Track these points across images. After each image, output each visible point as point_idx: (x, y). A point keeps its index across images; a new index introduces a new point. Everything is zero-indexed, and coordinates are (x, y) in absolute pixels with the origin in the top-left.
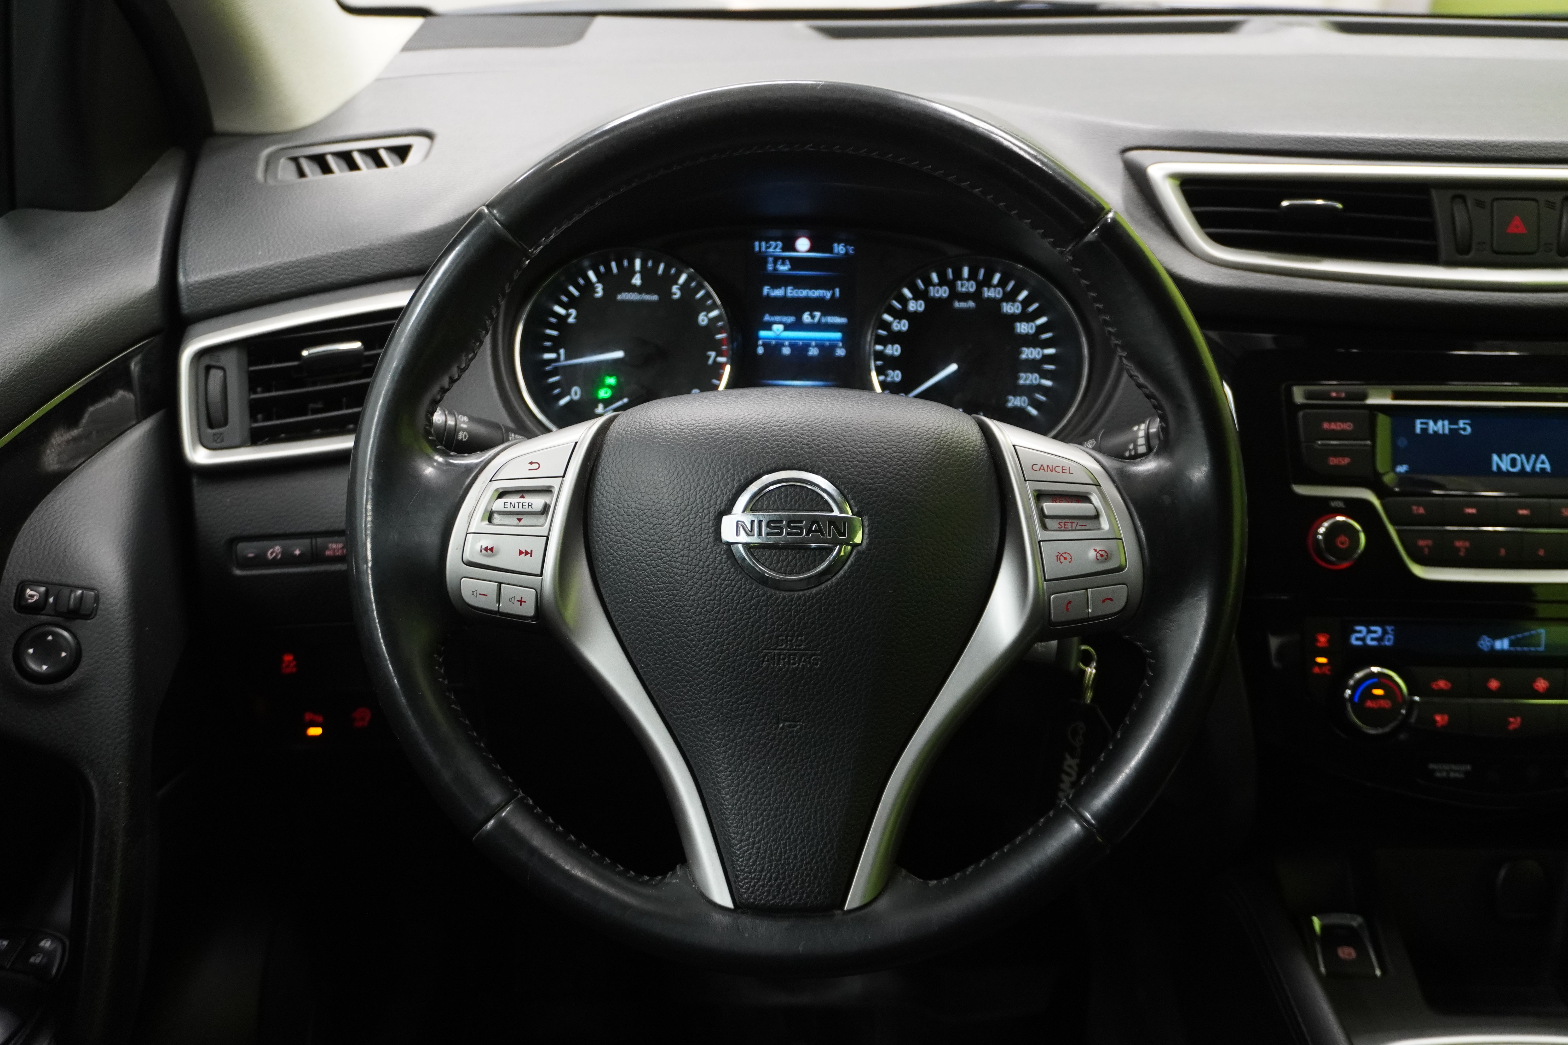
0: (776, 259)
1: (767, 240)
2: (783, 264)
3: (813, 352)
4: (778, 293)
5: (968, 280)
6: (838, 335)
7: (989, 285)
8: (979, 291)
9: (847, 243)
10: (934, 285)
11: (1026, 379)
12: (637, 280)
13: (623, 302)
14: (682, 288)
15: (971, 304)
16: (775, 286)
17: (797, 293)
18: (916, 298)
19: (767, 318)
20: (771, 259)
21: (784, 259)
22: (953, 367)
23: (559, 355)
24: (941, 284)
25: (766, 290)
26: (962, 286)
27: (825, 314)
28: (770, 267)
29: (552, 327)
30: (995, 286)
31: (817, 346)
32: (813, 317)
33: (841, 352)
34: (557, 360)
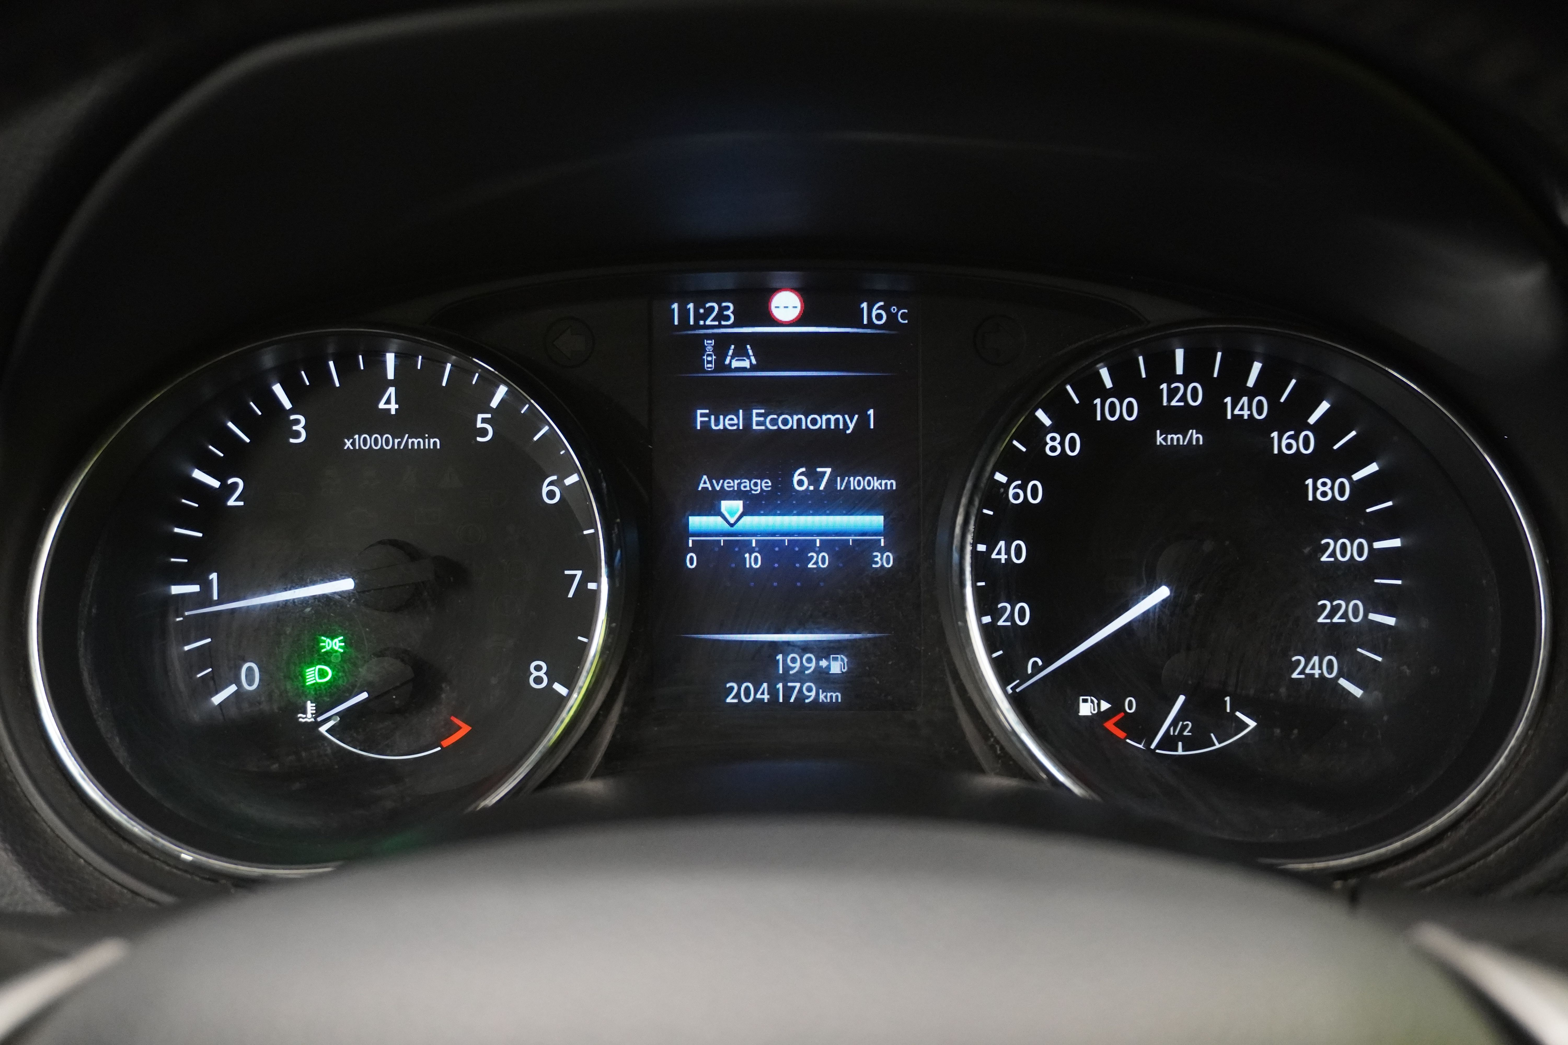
0: (722, 343)
1: (701, 297)
2: (741, 353)
3: (819, 561)
4: (730, 422)
5: (1185, 380)
6: (876, 521)
7: (1239, 391)
8: (1213, 404)
9: (890, 298)
10: (1105, 394)
11: (1335, 610)
12: (389, 402)
13: (357, 453)
14: (499, 417)
15: (1195, 436)
16: (719, 409)
17: (774, 422)
18: (1061, 428)
19: (704, 483)
20: (709, 344)
21: (741, 342)
22: (1163, 593)
23: (206, 586)
24: (1119, 392)
25: (700, 416)
26: (1172, 393)
27: (843, 470)
28: (709, 361)
29: (188, 518)
30: (1251, 394)
31: (826, 546)
32: (815, 478)
33: (884, 560)
34: (203, 599)
